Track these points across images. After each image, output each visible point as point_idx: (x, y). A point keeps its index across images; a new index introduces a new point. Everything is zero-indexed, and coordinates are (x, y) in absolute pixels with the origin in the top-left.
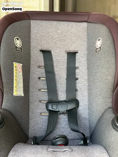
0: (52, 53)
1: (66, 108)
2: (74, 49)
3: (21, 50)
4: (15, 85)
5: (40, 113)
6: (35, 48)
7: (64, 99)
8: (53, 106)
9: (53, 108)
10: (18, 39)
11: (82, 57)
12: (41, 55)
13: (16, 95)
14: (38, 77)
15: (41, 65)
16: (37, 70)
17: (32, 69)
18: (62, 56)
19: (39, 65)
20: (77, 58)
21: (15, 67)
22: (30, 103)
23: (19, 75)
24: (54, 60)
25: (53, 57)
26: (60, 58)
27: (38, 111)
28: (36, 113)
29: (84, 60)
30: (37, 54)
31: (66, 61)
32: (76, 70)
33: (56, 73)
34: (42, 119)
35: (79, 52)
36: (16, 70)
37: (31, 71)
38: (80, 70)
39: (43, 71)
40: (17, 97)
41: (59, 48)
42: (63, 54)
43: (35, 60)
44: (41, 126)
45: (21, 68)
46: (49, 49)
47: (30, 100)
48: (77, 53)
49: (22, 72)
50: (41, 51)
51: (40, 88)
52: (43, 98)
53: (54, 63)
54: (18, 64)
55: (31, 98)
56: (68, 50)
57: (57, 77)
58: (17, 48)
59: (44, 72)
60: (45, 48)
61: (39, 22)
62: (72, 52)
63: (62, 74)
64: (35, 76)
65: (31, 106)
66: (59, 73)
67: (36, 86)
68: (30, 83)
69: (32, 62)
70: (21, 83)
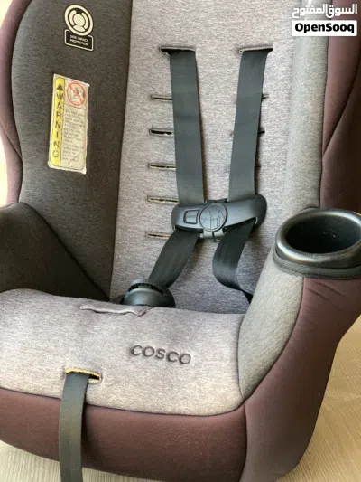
0: (197, 55)
1: (222, 220)
2: (260, 39)
3: (89, 42)
4: (53, 139)
5: (146, 232)
6: (145, 40)
7: (226, 196)
8: (188, 214)
9: (188, 220)
10: (80, 11)
11: (281, 61)
12: (164, 62)
13: (57, 168)
14: (150, 128)
15: (160, 93)
16: (146, 107)
17: (131, 104)
18: (226, 64)
19: (153, 93)
20: (267, 65)
21: (58, 88)
22: (121, 203)
23: (75, 113)
24: (202, 76)
25: (200, 67)
26: (218, 71)
27: (142, 227)
28: (135, 231)
29: (284, 69)
30: (149, 59)
31: (236, 78)
34: (149, 249)
35: (275, 45)
36: (61, 97)
37: (127, 109)
38: (270, 104)
39: (167, 110)
40: (61, 174)
41: (216, 40)
42: (229, 57)
43: (142, 79)
44: (144, 270)
45: (81, 94)
46: (189, 44)
47: (120, 192)
48: (271, 50)
49: (85, 106)
50: (164, 51)
51: (153, 161)
52: (160, 189)
53: (201, 85)
54: (69, 81)
55: (123, 188)
56: (243, 44)
58: (72, 37)
60: (176, 41)
62: (257, 48)
63: (219, 118)
64: (140, 124)
65: (123, 212)
66: (212, 115)
67: (141, 154)
68: (124, 144)
69: (131, 83)
70: (80, 137)
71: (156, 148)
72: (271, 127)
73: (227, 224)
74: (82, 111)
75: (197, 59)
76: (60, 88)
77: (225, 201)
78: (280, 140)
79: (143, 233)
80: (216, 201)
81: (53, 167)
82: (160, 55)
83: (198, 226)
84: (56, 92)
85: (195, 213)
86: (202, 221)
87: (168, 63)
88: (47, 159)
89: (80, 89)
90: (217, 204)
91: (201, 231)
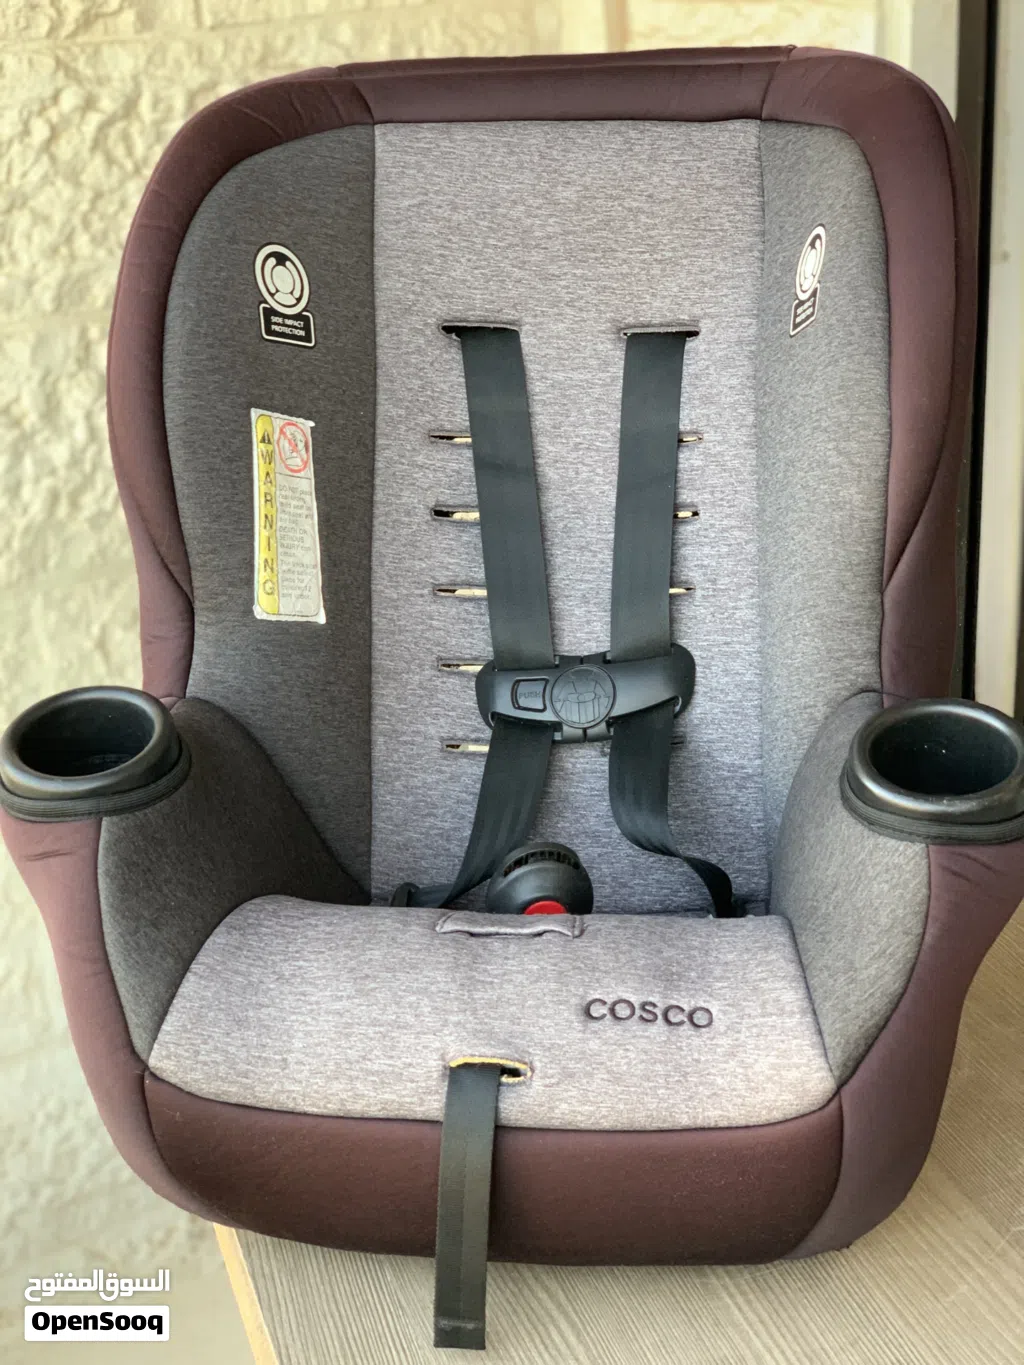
0: (524, 340)
1: (605, 702)
2: (671, 311)
3: (307, 328)
4: (260, 555)
5: (442, 739)
6: (408, 311)
7: (604, 645)
8: (522, 688)
9: (523, 702)
10: (281, 260)
11: (726, 364)
12: (452, 356)
13: (274, 618)
14: (432, 504)
15: (448, 426)
16: (420, 459)
17: (387, 453)
18: (593, 362)
19: (434, 426)
20: (686, 369)
21: (263, 441)
22: (378, 678)
23: (293, 490)
24: (536, 387)
25: (533, 368)
26: (576, 376)
27: (432, 731)
28: (419, 739)
29: (734, 381)
30: (419, 350)
31: (616, 393)
32: (683, 455)
33: (549, 473)
34: (454, 778)
35: (702, 325)
36: (269, 458)
37: (380, 465)
38: (706, 455)
39: (460, 462)
40: (282, 629)
41: (568, 310)
42: (600, 347)
43: (409, 396)
44: (447, 825)
45: (301, 446)
46: (505, 316)
47: (376, 654)
48: (695, 334)
49: (310, 471)
50: (448, 330)
51: (443, 580)
52: (465, 642)
53: (537, 408)
54: (279, 420)
55: (381, 644)
56: (631, 320)
57: (557, 506)
58: (274, 319)
59: (470, 469)
60: (477, 309)
61: (427, 133)
62: (662, 330)
63: (590, 481)
64: (408, 498)
65: (385, 697)
66: (572, 474)
67: (419, 565)
68: (377, 545)
69: (385, 408)
70: (308, 543)
71: (449, 551)
72: (713, 504)
73: (616, 712)
74: (306, 483)
75: (526, 350)
76: (265, 440)
77: (601, 659)
78: (736, 533)
79: (437, 744)
80: (582, 660)
81: (264, 617)
82: (443, 339)
83: (548, 716)
84: (258, 449)
85: (539, 687)
86: (558, 706)
87: (459, 357)
88: (251, 600)
89: (299, 437)
90: (584, 667)
91: (557, 726)
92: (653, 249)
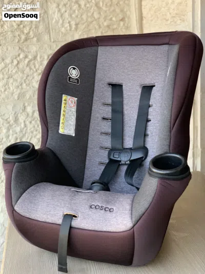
2: (150, 81)
3: (78, 81)
4: (61, 121)
6: (101, 80)
7: (131, 146)
8: (115, 154)
9: (115, 156)
10: (74, 69)
11: (158, 91)
12: (109, 89)
14: (102, 116)
15: (107, 102)
16: (101, 108)
17: (94, 106)
18: (136, 91)
19: (104, 102)
20: (152, 93)
21: (64, 100)
23: (70, 110)
24: (125, 96)
25: (124, 92)
26: (132, 94)
27: (97, 160)
28: (94, 161)
30: (103, 88)
31: (139, 97)
32: (150, 109)
33: (125, 112)
34: (100, 169)
35: (156, 84)
36: (66, 104)
37: (93, 108)
38: (153, 109)
39: (109, 109)
40: (64, 136)
41: (131, 81)
42: (137, 88)
43: (100, 96)
45: (74, 103)
46: (120, 82)
47: (88, 144)
48: (154, 86)
49: (75, 107)
50: (109, 84)
51: (103, 131)
52: (106, 143)
53: (124, 100)
54: (69, 97)
55: (89, 142)
56: (143, 83)
57: (126, 118)
58: (71, 79)
59: (111, 111)
60: (115, 80)
61: (108, 48)
62: (149, 85)
63: (132, 114)
64: (98, 115)
65: (89, 153)
66: (129, 112)
67: (98, 128)
68: (91, 124)
69: (95, 98)
70: (73, 120)
71: (105, 126)
72: (153, 119)
73: (131, 159)
74: (74, 109)
75: (123, 88)
77: (131, 149)
78: (157, 124)
79: (98, 162)
80: (127, 149)
81: (61, 133)
82: (108, 86)
83: (119, 159)
84: (63, 102)
85: (118, 154)
86: (121, 157)
87: (111, 89)
88: (58, 129)
89: (73, 101)
91: (120, 161)
92: (147, 69)
